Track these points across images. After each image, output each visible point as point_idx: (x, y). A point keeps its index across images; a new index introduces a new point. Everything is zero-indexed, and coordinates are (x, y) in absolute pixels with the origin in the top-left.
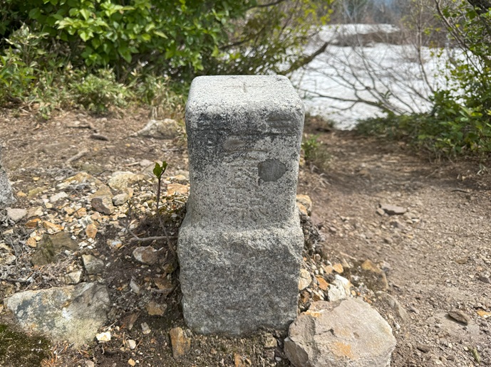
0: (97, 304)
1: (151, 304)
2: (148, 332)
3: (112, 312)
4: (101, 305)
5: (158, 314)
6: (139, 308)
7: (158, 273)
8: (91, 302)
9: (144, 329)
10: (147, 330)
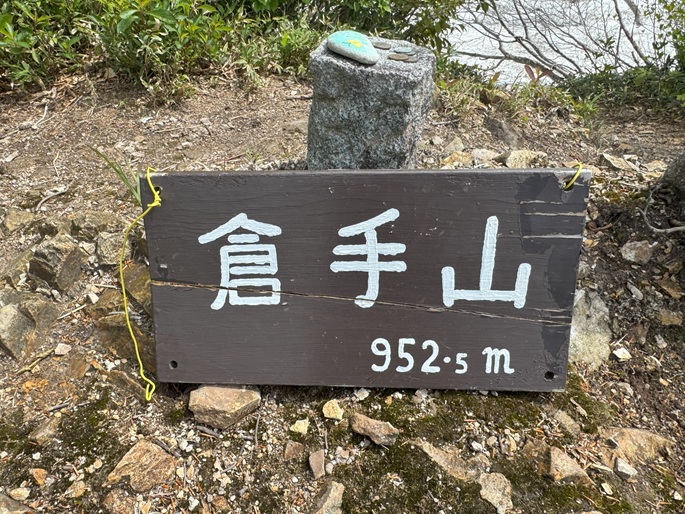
0: (598, 316)
1: (663, 312)
2: (665, 345)
3: (616, 324)
4: (603, 317)
5: (675, 323)
6: (648, 317)
7: (657, 275)
8: (588, 313)
9: (659, 342)
10: (662, 344)
